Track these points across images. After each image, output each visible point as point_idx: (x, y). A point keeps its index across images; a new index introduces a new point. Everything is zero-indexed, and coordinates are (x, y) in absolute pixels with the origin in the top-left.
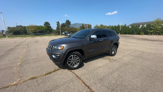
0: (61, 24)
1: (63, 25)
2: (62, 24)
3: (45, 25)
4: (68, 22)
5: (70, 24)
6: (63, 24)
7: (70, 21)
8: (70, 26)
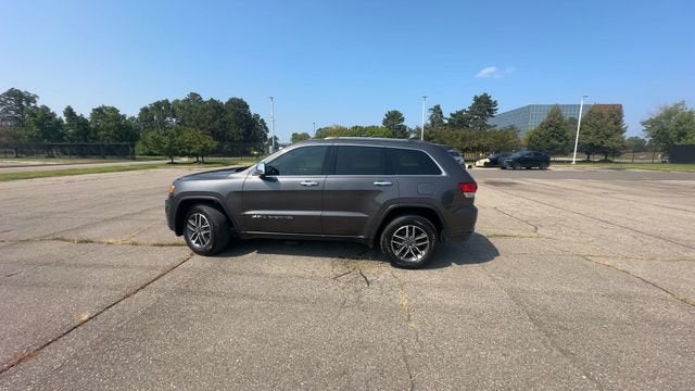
0: (449, 117)
1: (459, 120)
2: (452, 115)
3: (385, 122)
4: (484, 105)
5: (490, 111)
6: (460, 113)
7: (493, 99)
8: (490, 121)
